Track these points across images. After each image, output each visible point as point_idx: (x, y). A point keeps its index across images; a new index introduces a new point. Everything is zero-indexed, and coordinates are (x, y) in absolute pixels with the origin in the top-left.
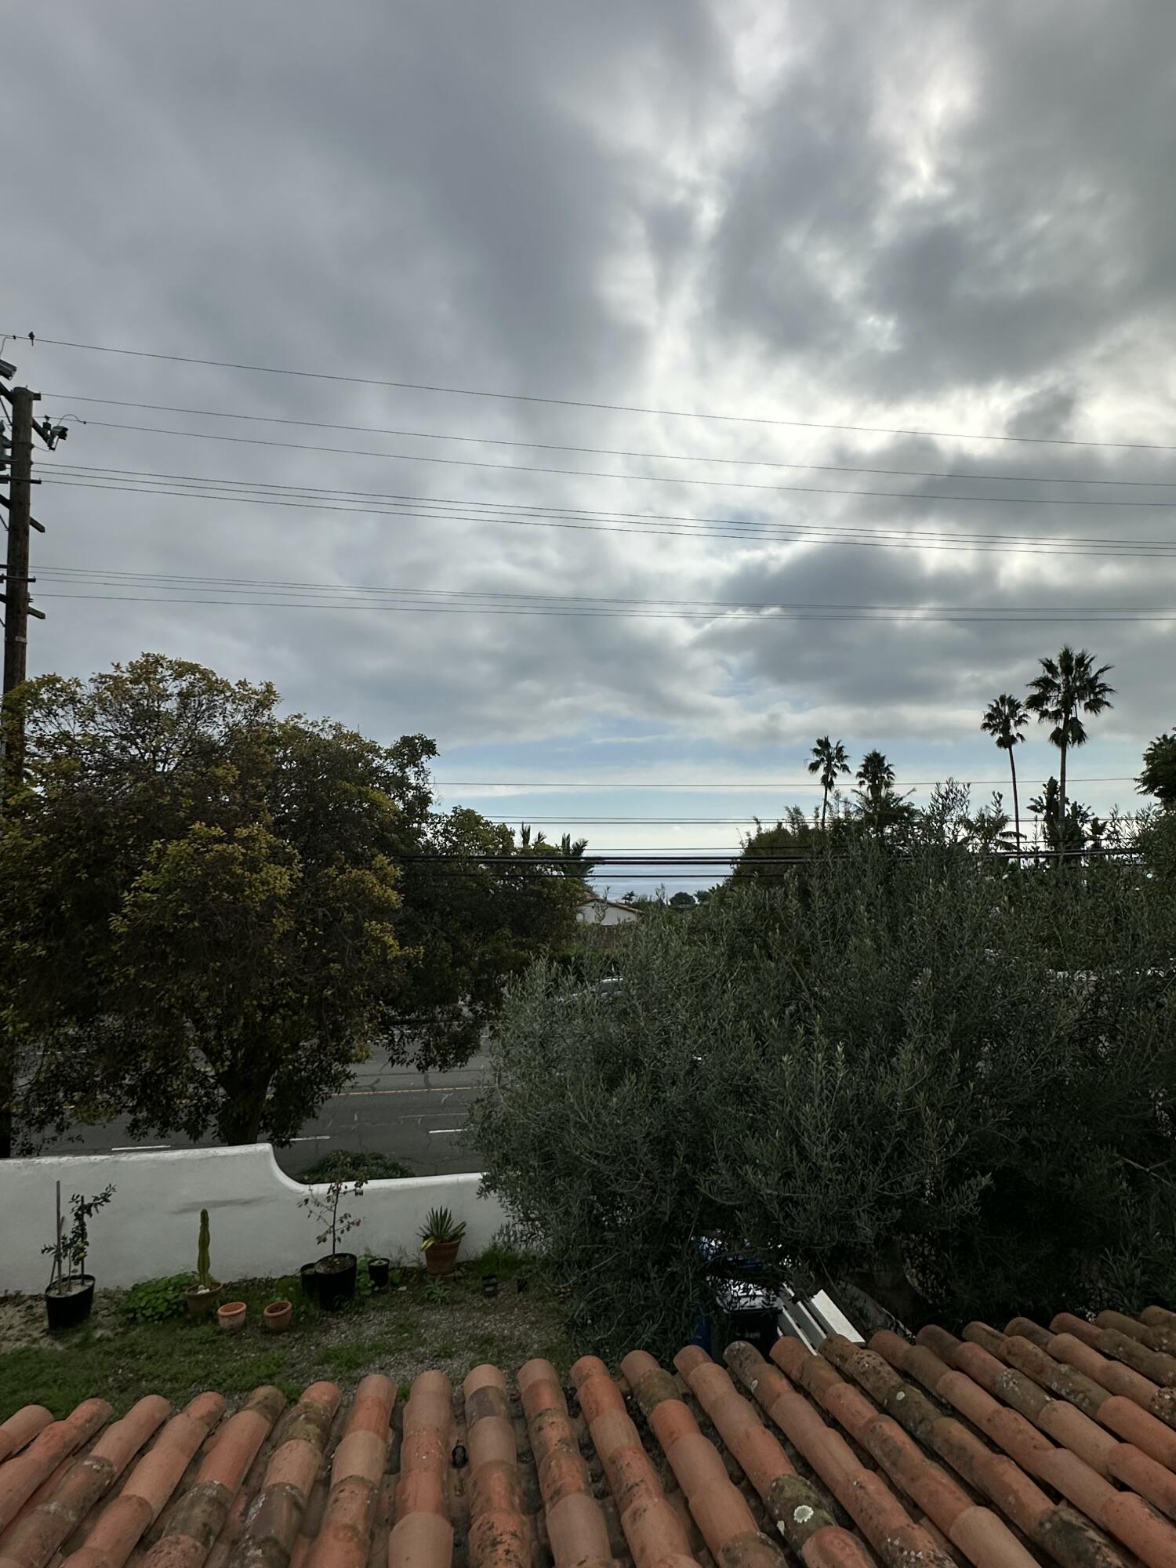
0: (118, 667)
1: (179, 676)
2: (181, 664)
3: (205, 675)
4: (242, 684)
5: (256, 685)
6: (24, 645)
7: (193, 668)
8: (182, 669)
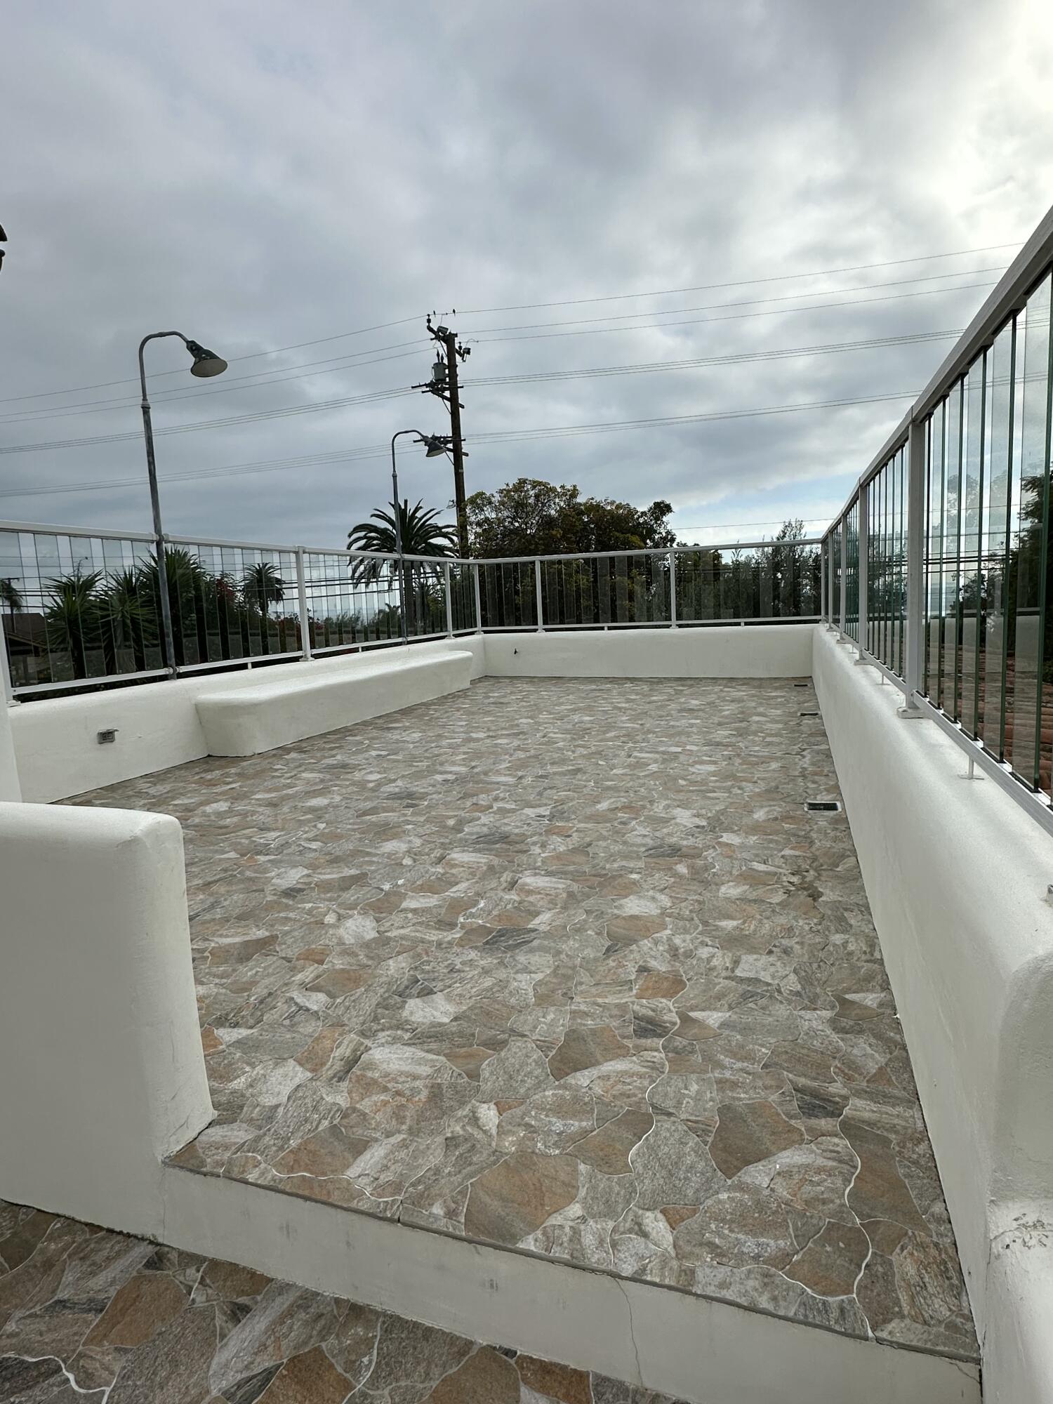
0: (507, 485)
1: (534, 488)
2: (534, 482)
3: (545, 485)
4: (562, 487)
5: (569, 487)
6: (463, 473)
7: (540, 483)
8: (535, 484)
